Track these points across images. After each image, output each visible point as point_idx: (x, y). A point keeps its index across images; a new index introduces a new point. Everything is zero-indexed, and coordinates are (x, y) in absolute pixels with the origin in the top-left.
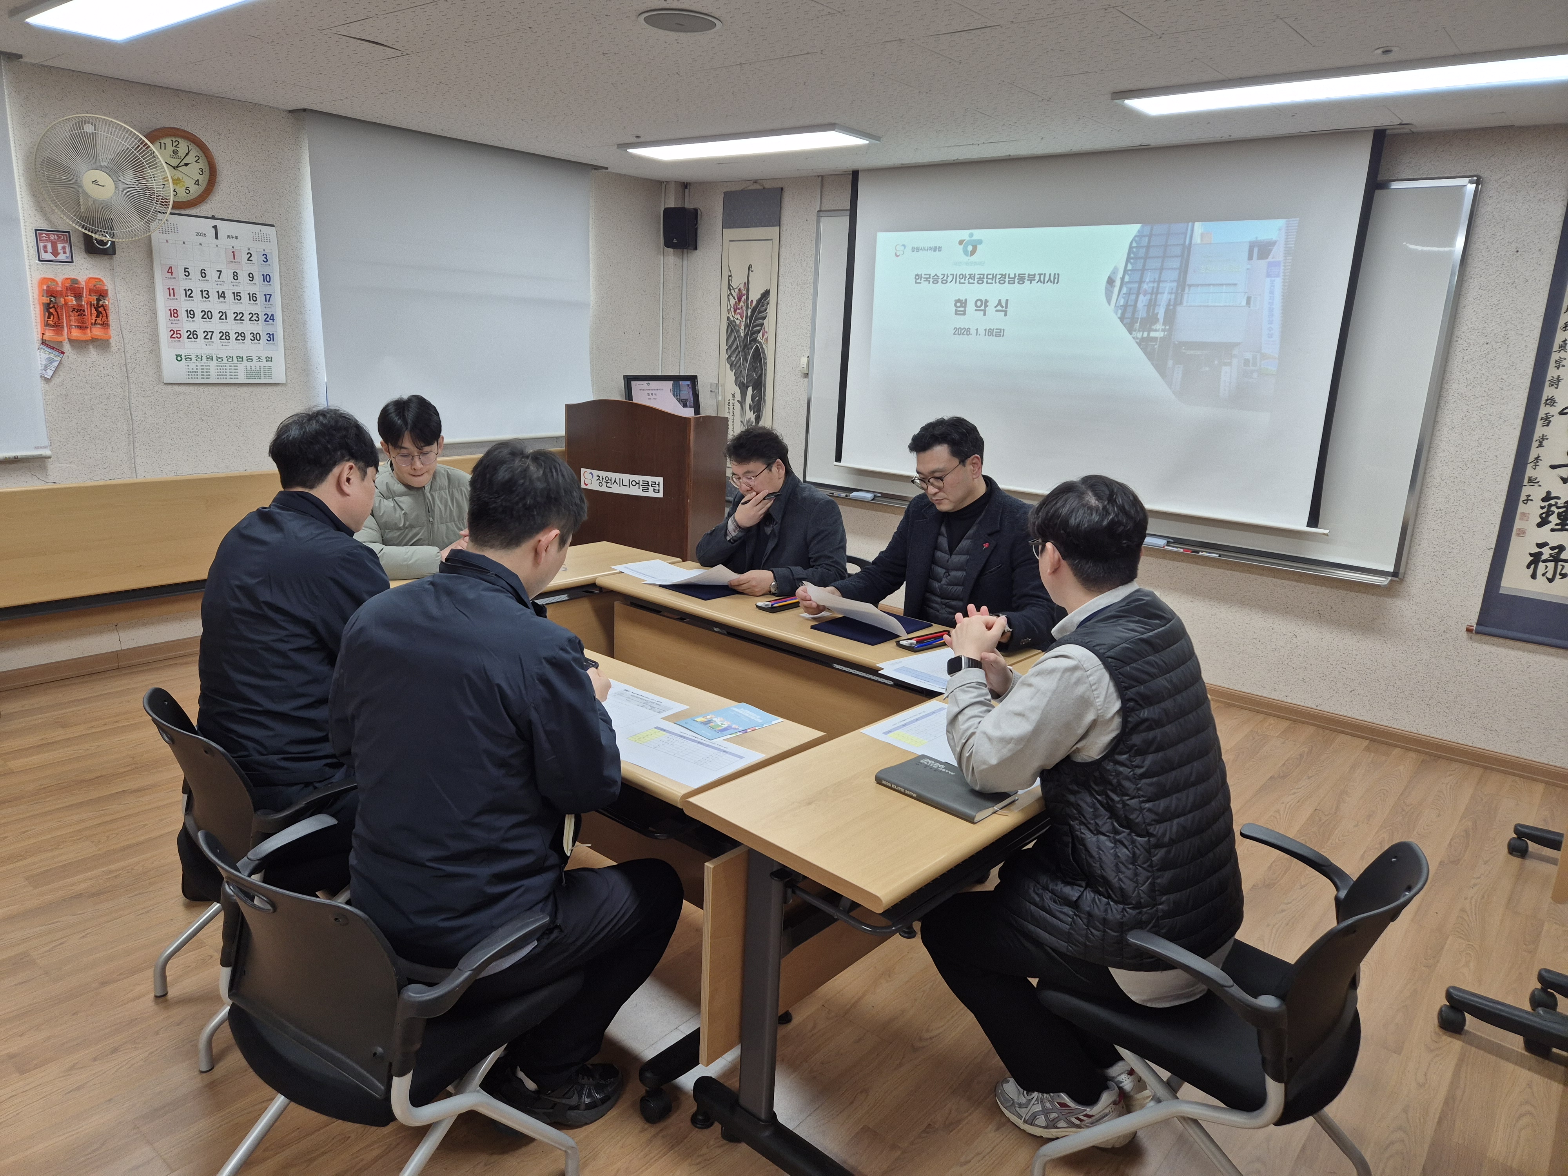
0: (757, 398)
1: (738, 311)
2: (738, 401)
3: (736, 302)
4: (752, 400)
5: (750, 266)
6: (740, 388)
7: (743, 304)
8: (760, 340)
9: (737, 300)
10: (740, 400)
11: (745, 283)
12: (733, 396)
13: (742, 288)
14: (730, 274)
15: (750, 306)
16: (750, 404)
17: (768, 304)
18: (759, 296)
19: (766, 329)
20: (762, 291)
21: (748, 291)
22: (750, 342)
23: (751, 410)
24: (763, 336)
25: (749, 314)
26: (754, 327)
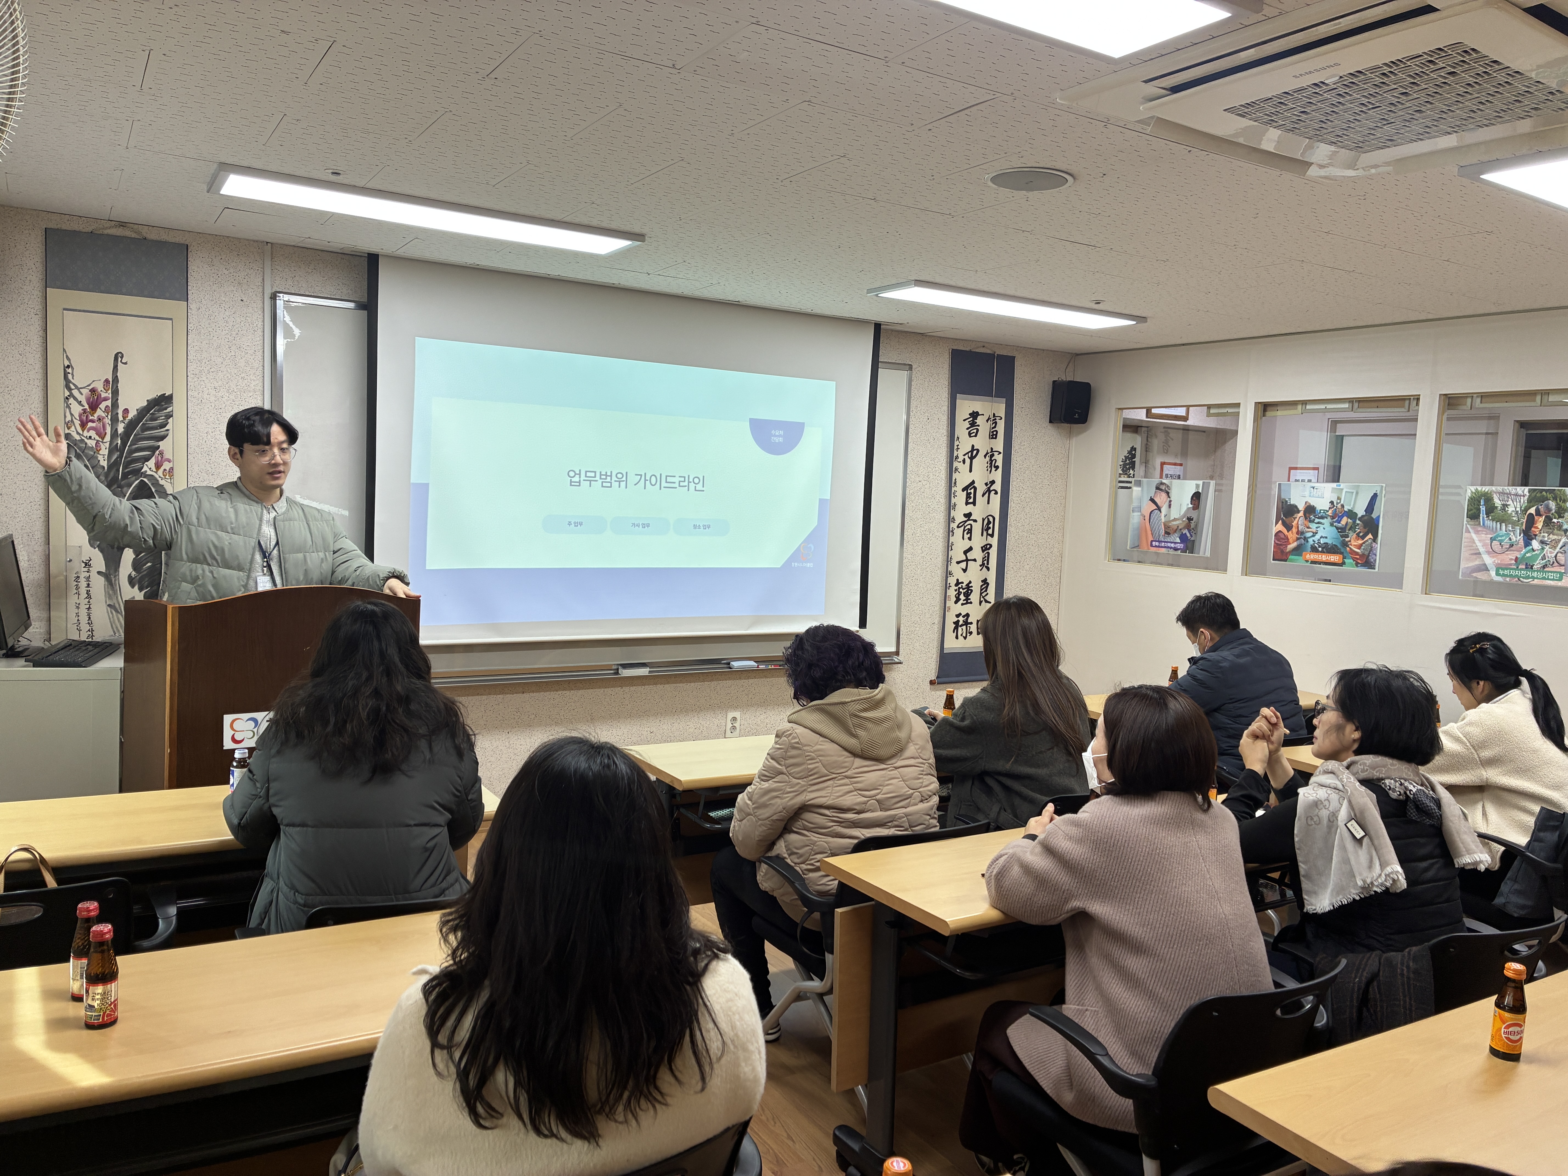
0: (149, 564)
1: (90, 424)
2: (99, 573)
3: (85, 411)
4: (135, 569)
5: (118, 356)
6: (102, 551)
7: (104, 415)
8: (149, 472)
9: (87, 407)
10: (103, 569)
11: (107, 381)
12: (87, 564)
13: (100, 387)
14: (67, 363)
15: (121, 418)
16: (130, 576)
17: (169, 416)
18: (146, 404)
19: (168, 455)
20: (152, 395)
21: (115, 393)
22: (125, 476)
23: (131, 581)
24: (158, 466)
25: (121, 428)
26: (131, 452)
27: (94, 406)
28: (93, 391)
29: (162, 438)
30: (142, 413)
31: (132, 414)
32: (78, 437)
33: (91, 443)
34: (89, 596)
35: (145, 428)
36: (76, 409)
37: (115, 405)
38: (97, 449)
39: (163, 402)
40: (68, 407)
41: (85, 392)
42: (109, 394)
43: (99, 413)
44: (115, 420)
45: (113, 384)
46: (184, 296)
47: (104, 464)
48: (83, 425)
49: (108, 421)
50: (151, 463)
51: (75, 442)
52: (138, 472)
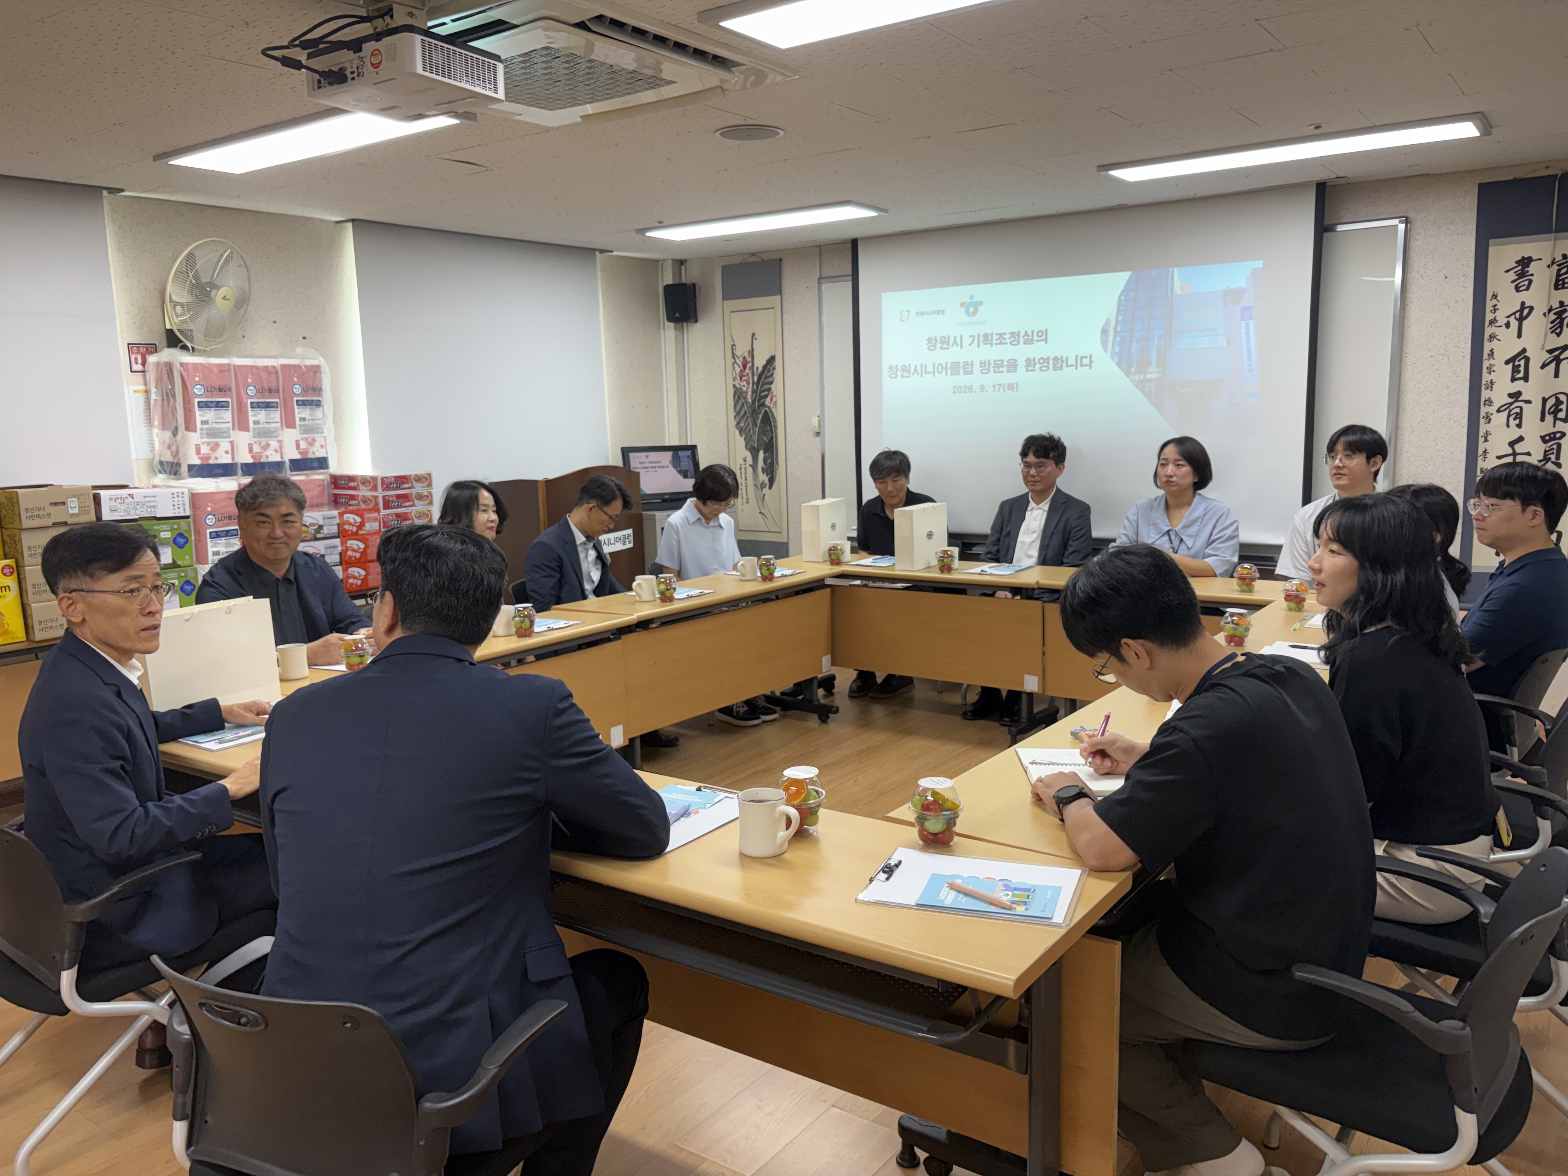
0: (770, 460)
1: (744, 378)
2: (750, 465)
3: (741, 370)
4: (764, 463)
5: (753, 335)
6: (751, 452)
8: (768, 404)
9: (742, 368)
10: (751, 462)
11: (749, 351)
12: (745, 460)
13: (746, 355)
14: (733, 344)
15: (755, 373)
16: (762, 467)
17: (774, 369)
18: (765, 362)
19: (774, 393)
20: (768, 357)
21: (753, 358)
22: (759, 406)
23: (763, 472)
24: (771, 400)
25: (756, 380)
26: (761, 392)
27: (745, 367)
28: (744, 358)
29: (771, 383)
30: (765, 367)
31: (760, 369)
32: (738, 386)
33: (744, 389)
34: (746, 479)
35: (766, 377)
36: (738, 369)
37: (753, 365)
38: (747, 392)
39: (772, 359)
40: (734, 369)
41: (741, 359)
42: (749, 359)
43: (747, 371)
44: (753, 374)
45: (751, 352)
46: (779, 291)
47: (750, 400)
48: (741, 379)
49: (750, 375)
50: (768, 399)
51: (738, 389)
52: (763, 405)
